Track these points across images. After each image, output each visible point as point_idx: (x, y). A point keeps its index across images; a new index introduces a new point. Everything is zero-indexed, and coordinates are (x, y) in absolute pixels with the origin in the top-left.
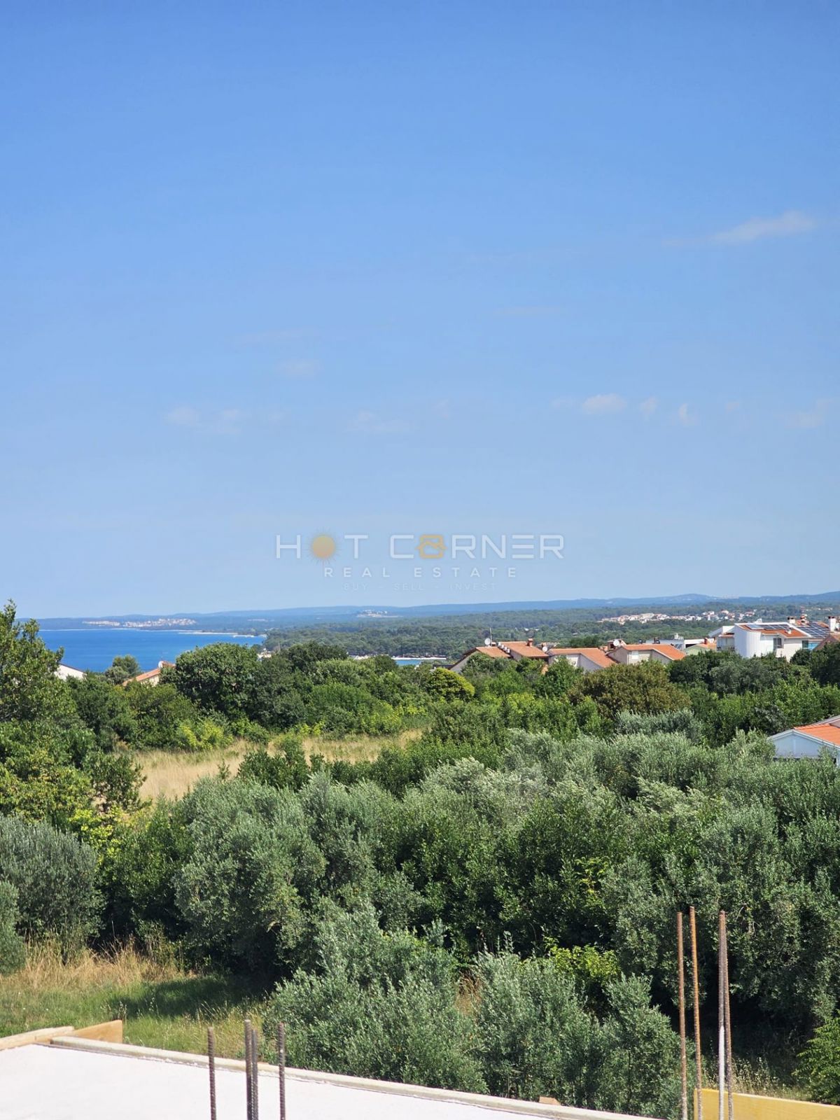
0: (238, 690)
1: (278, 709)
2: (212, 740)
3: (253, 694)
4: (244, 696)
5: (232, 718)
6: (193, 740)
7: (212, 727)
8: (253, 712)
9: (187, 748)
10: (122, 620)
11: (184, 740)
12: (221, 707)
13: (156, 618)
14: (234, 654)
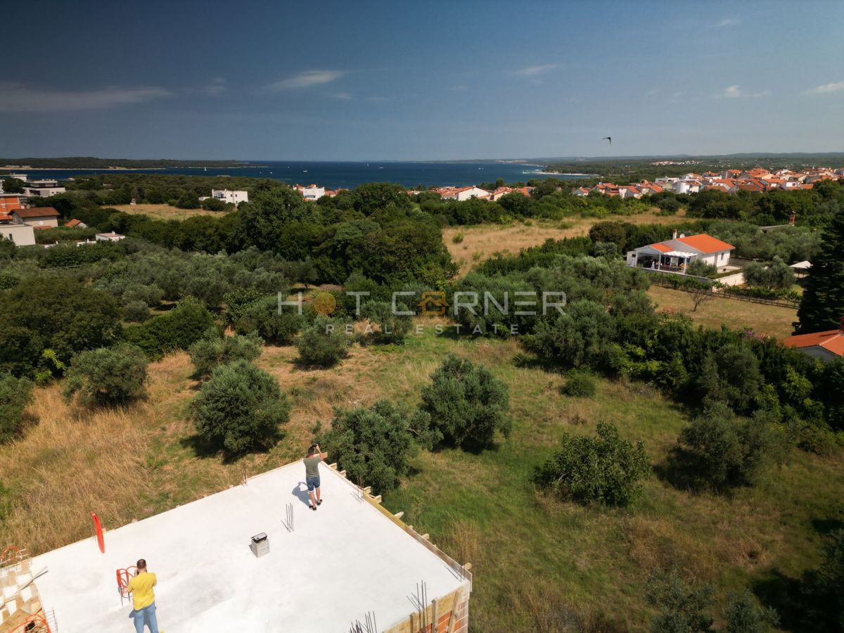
0: (518, 205)
1: (529, 211)
2: (508, 222)
3: (522, 206)
4: (519, 207)
5: (516, 213)
6: (503, 221)
7: (509, 218)
8: (522, 212)
9: (501, 223)
10: (505, 160)
11: (501, 221)
12: (513, 210)
13: (515, 160)
14: (517, 195)
